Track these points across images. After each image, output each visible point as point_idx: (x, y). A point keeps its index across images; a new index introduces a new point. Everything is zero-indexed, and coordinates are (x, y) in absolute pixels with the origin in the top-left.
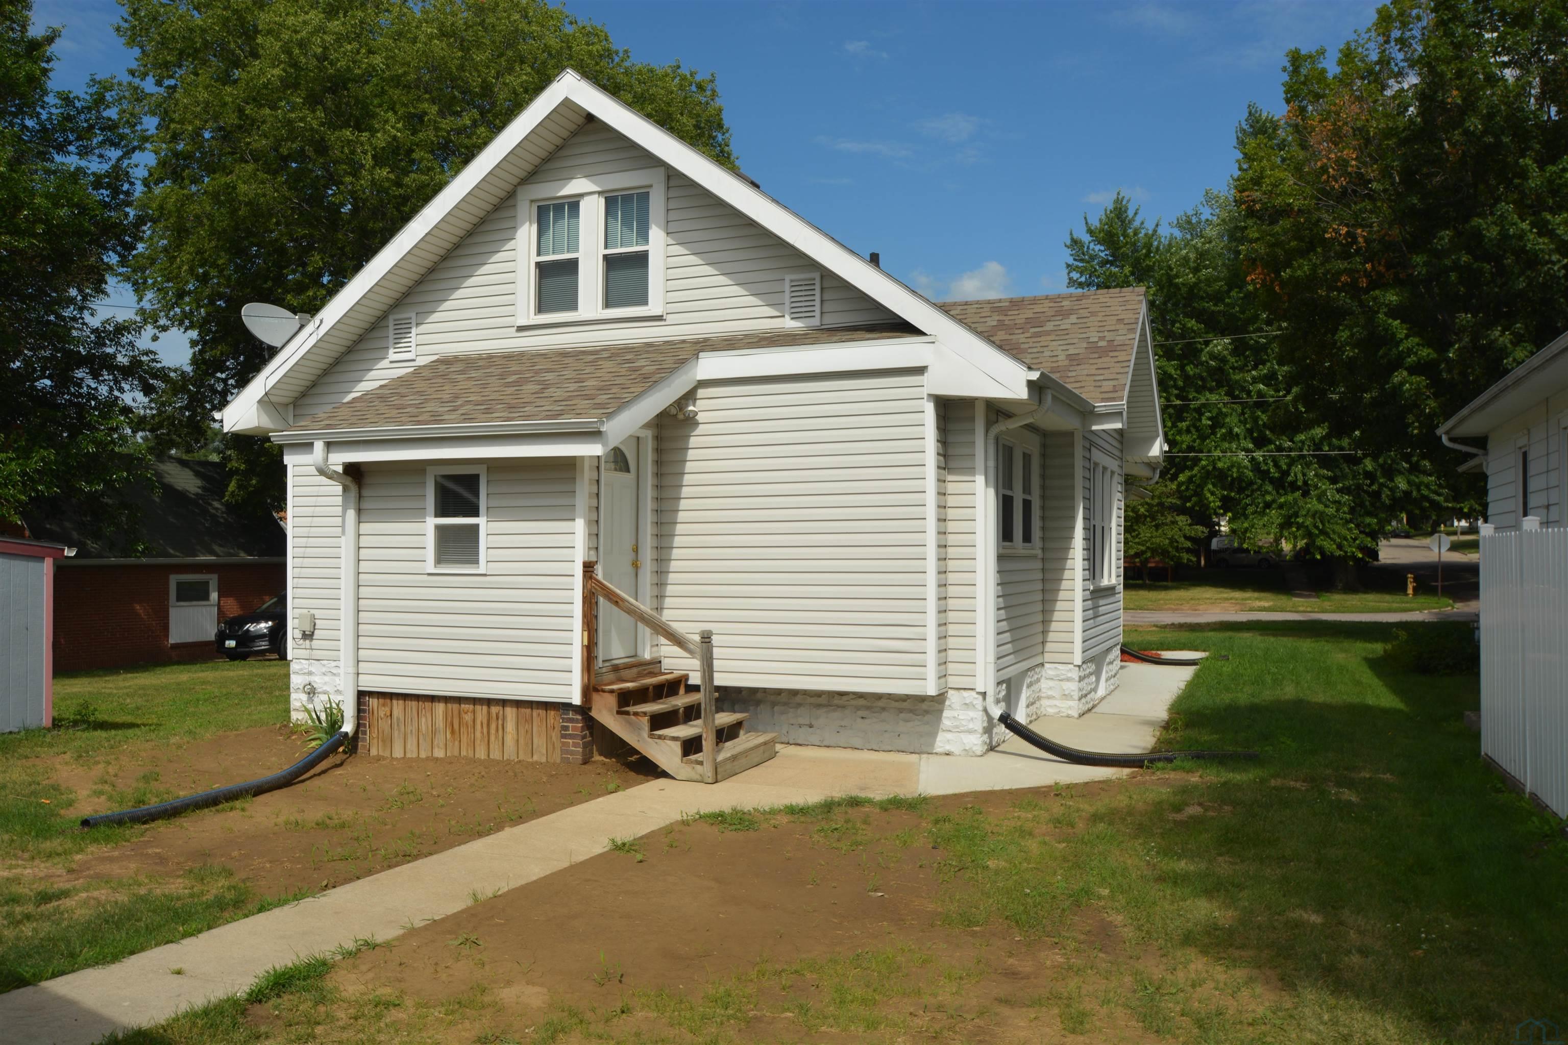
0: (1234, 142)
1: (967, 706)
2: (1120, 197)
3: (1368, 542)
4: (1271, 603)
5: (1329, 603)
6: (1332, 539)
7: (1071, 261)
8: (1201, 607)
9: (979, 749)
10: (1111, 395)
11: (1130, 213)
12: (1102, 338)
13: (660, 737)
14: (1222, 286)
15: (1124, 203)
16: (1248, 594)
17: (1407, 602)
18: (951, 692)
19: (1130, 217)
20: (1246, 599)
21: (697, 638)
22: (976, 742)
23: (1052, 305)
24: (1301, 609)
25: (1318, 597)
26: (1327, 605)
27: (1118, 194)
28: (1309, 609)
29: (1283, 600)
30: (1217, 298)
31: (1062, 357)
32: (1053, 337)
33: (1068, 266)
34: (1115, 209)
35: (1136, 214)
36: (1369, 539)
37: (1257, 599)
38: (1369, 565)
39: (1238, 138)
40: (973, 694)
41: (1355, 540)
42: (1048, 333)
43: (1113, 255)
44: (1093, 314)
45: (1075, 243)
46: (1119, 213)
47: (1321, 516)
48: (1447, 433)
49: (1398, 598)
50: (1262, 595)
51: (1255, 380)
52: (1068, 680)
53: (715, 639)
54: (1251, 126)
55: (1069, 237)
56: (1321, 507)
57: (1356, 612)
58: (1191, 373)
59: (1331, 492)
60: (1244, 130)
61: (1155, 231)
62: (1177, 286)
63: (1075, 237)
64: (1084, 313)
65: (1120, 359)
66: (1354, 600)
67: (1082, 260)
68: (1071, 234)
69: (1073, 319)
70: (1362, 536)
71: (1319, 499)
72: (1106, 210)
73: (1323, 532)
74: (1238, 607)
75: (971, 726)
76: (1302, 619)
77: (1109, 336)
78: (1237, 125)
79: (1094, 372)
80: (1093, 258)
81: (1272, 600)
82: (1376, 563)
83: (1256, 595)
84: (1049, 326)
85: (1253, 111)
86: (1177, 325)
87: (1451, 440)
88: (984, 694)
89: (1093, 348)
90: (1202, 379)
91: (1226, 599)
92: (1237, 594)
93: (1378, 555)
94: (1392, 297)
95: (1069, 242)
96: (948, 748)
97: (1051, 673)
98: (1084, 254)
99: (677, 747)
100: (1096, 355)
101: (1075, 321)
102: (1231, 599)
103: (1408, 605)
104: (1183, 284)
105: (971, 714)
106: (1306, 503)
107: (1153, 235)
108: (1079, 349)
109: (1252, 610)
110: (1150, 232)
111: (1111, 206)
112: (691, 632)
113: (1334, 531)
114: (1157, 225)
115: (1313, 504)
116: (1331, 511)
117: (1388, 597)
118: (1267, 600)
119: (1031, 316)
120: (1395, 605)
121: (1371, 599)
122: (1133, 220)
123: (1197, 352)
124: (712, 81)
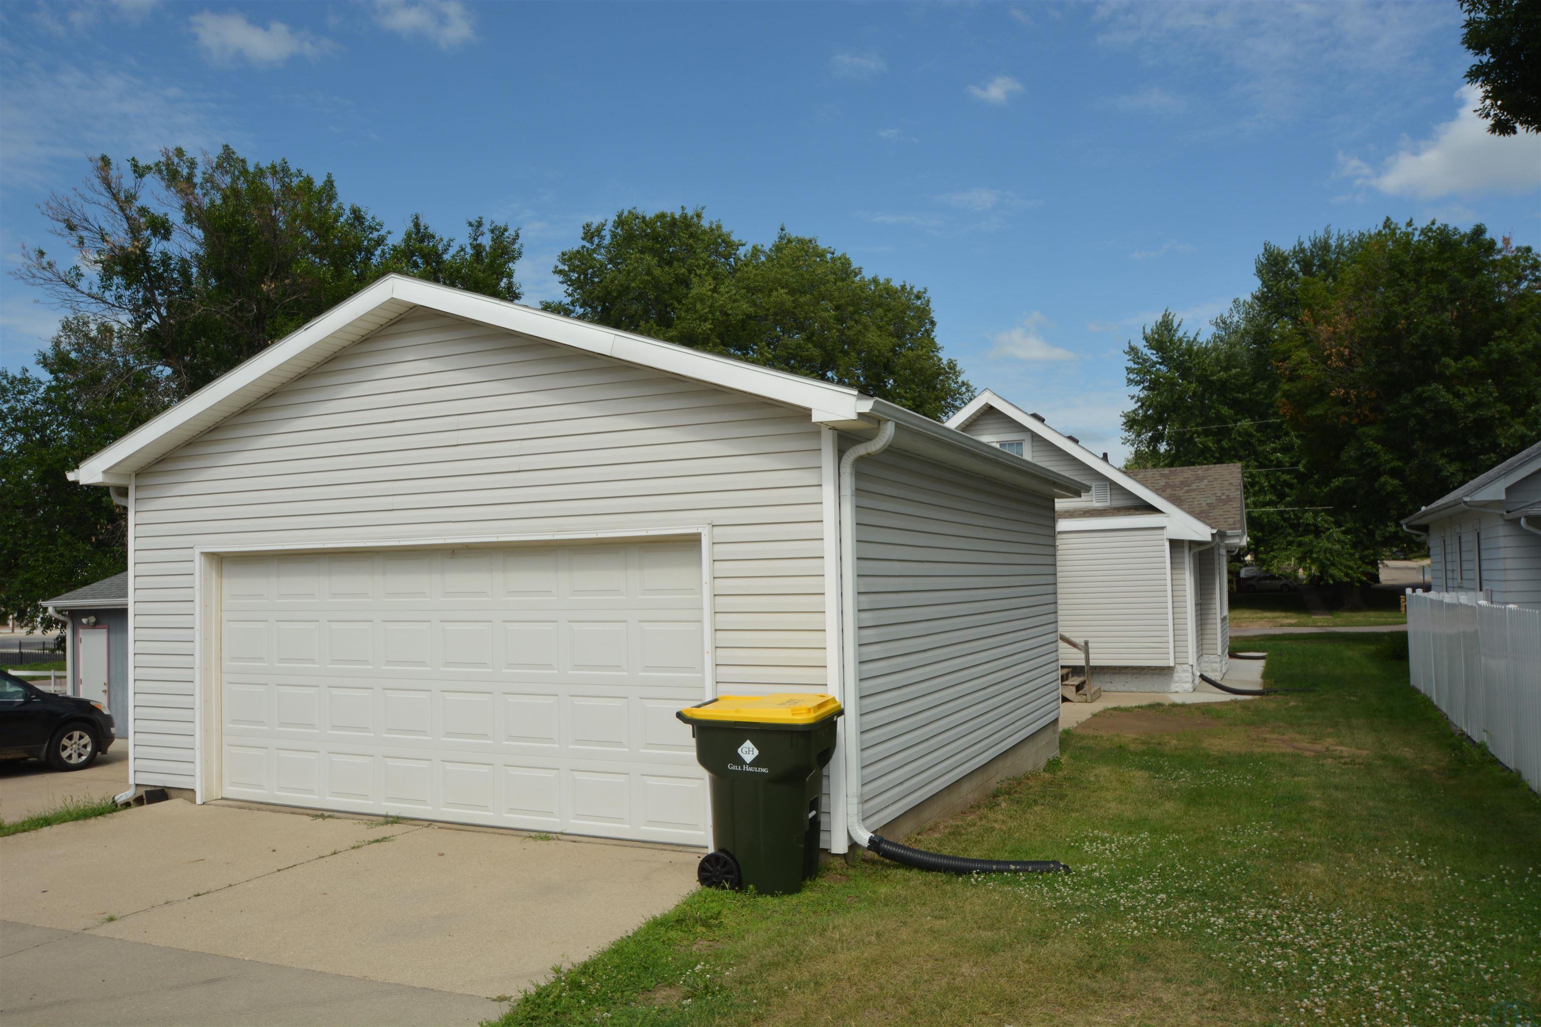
0: (1254, 271)
1: (1184, 671)
2: (1167, 313)
3: (1369, 569)
4: (1296, 621)
5: (1340, 620)
6: (1340, 570)
7: (1131, 364)
8: (1243, 625)
9: (1191, 690)
10: (1233, 526)
11: (1175, 325)
12: (1223, 494)
13: (1066, 685)
14: (1247, 380)
15: (1170, 317)
16: (1277, 614)
17: (1400, 618)
18: (1177, 666)
19: (1175, 327)
20: (1277, 618)
21: (1083, 644)
22: (1189, 686)
23: (1192, 473)
24: (1319, 624)
25: (1332, 615)
26: (1338, 620)
27: (1166, 310)
28: (1325, 624)
29: (1303, 618)
30: (1242, 389)
31: (1204, 504)
32: (1197, 493)
33: (1127, 369)
34: (1163, 321)
35: (1179, 325)
36: (1370, 567)
37: (1284, 617)
38: (1372, 586)
39: (1257, 268)
40: (1187, 666)
41: (1358, 568)
42: (1194, 490)
43: (1162, 358)
44: (1216, 479)
45: (1133, 350)
46: (1166, 326)
47: (1331, 551)
48: (1406, 524)
49: (1392, 614)
50: (1289, 614)
51: (1275, 450)
52: (1215, 662)
53: (1090, 645)
54: (1267, 259)
55: (1128, 345)
56: (1329, 545)
57: (1361, 626)
58: (1226, 446)
59: (1336, 533)
60: (1262, 263)
61: (1195, 339)
62: (1212, 382)
63: (1132, 344)
64: (1211, 478)
65: (1234, 506)
66: (1359, 616)
67: (1138, 363)
68: (1129, 343)
69: (1205, 482)
70: (1364, 565)
71: (1328, 539)
72: (1156, 322)
73: (1333, 564)
74: (1271, 624)
75: (1187, 680)
76: (1321, 631)
77: (1227, 493)
78: (1257, 258)
79: (1222, 513)
80: (1145, 361)
81: (1296, 618)
82: (1378, 585)
83: (1283, 614)
84: (1194, 486)
85: (1268, 248)
86: (1213, 411)
87: (1409, 527)
88: (1192, 666)
89: (1219, 499)
90: (1234, 449)
91: (1261, 618)
92: (1268, 614)
93: (1379, 578)
94: (1373, 431)
95: (1127, 349)
96: (1177, 689)
97: (1206, 659)
98: (1139, 358)
99: (1074, 689)
100: (1221, 504)
101: (1207, 483)
102: (1264, 618)
103: (1400, 620)
104: (1217, 380)
105: (1187, 675)
106: (1318, 543)
107: (1193, 342)
108: (1212, 500)
109: (1282, 626)
110: (1192, 339)
111: (1160, 320)
112: (1080, 641)
113: (1341, 564)
114: (1197, 335)
115: (1325, 544)
116: (1337, 547)
117: (1385, 614)
118: (1291, 617)
119: (1182, 479)
120: (1390, 620)
121: (1372, 616)
122: (1176, 330)
123: (1229, 431)
124: (925, 292)
